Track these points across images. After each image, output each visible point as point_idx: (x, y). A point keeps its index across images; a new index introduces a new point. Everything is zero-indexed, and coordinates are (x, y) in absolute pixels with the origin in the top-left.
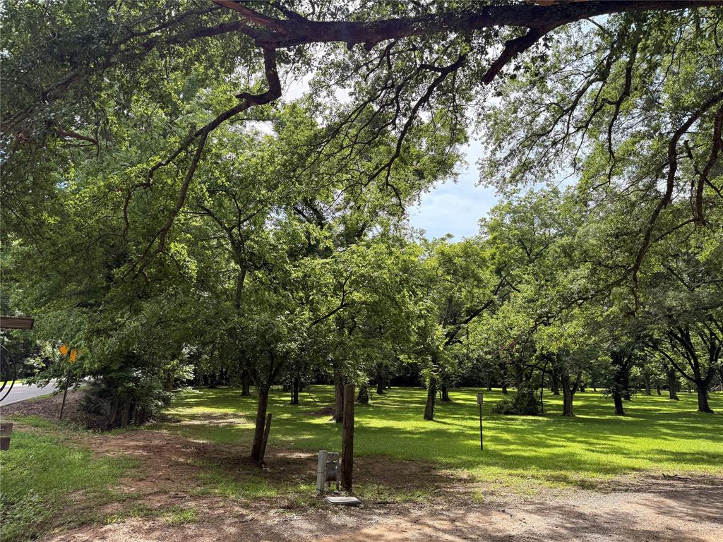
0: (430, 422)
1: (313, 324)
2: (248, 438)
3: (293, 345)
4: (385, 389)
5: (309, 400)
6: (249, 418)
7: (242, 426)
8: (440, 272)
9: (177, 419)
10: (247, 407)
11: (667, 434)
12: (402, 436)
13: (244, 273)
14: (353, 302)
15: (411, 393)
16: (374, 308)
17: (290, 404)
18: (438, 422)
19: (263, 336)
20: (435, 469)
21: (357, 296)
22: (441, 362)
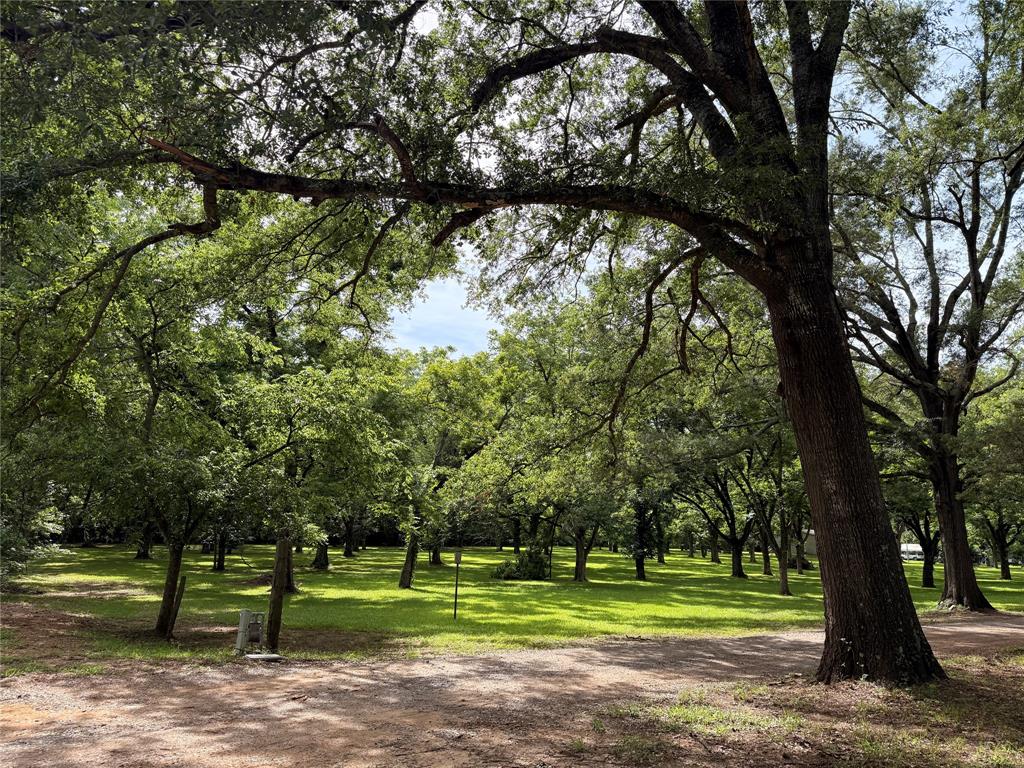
0: (407, 590)
1: (247, 466)
2: (150, 612)
3: (219, 494)
4: (358, 550)
5: (241, 565)
6: (149, 589)
7: (139, 599)
8: (433, 396)
9: (38, 590)
10: (147, 574)
11: (676, 601)
12: (361, 607)
13: (156, 396)
14: (303, 440)
15: (391, 555)
16: (330, 447)
17: (212, 571)
18: (416, 590)
19: (180, 482)
20: (387, 638)
21: (308, 432)
22: (424, 514)
